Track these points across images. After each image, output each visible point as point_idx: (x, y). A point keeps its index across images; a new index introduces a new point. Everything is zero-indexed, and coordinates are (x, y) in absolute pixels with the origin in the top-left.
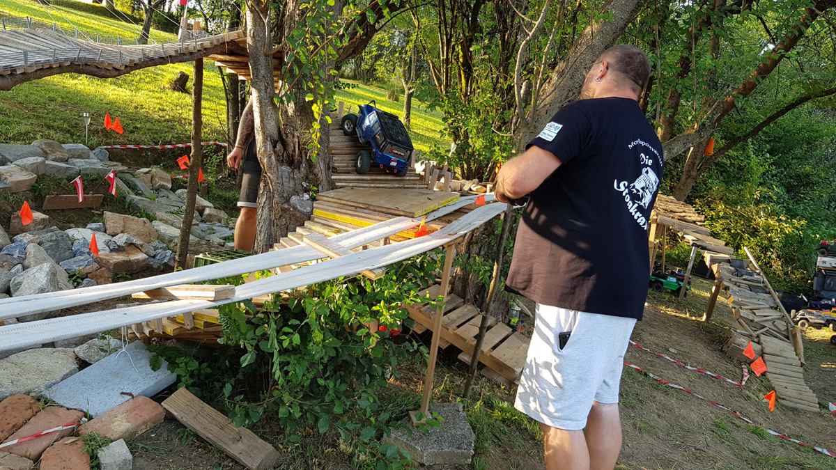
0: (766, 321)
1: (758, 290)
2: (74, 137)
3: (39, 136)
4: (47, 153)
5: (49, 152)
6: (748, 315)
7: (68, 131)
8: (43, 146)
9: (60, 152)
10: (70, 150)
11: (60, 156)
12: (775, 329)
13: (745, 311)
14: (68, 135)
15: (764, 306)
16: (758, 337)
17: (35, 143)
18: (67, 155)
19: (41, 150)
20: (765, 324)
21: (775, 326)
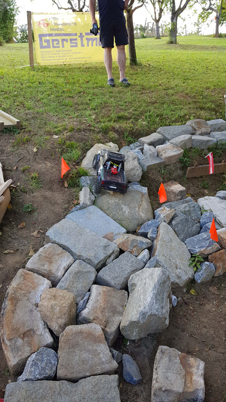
2: (218, 114)
3: (192, 118)
4: (195, 130)
5: (197, 129)
7: (214, 110)
8: (193, 125)
9: (205, 127)
10: (212, 125)
11: (205, 131)
14: (213, 113)
17: (188, 123)
18: (210, 129)
19: (191, 128)
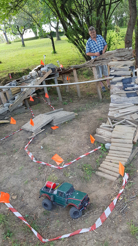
0: (126, 115)
1: (131, 95)
6: (113, 114)
12: (131, 119)
13: (113, 112)
15: (130, 105)
16: (114, 127)
20: (124, 118)
21: (131, 117)
